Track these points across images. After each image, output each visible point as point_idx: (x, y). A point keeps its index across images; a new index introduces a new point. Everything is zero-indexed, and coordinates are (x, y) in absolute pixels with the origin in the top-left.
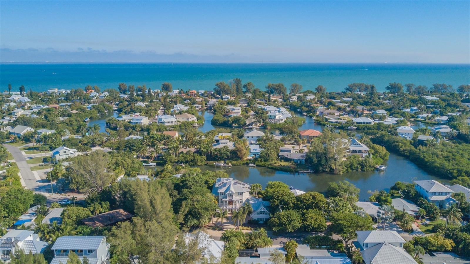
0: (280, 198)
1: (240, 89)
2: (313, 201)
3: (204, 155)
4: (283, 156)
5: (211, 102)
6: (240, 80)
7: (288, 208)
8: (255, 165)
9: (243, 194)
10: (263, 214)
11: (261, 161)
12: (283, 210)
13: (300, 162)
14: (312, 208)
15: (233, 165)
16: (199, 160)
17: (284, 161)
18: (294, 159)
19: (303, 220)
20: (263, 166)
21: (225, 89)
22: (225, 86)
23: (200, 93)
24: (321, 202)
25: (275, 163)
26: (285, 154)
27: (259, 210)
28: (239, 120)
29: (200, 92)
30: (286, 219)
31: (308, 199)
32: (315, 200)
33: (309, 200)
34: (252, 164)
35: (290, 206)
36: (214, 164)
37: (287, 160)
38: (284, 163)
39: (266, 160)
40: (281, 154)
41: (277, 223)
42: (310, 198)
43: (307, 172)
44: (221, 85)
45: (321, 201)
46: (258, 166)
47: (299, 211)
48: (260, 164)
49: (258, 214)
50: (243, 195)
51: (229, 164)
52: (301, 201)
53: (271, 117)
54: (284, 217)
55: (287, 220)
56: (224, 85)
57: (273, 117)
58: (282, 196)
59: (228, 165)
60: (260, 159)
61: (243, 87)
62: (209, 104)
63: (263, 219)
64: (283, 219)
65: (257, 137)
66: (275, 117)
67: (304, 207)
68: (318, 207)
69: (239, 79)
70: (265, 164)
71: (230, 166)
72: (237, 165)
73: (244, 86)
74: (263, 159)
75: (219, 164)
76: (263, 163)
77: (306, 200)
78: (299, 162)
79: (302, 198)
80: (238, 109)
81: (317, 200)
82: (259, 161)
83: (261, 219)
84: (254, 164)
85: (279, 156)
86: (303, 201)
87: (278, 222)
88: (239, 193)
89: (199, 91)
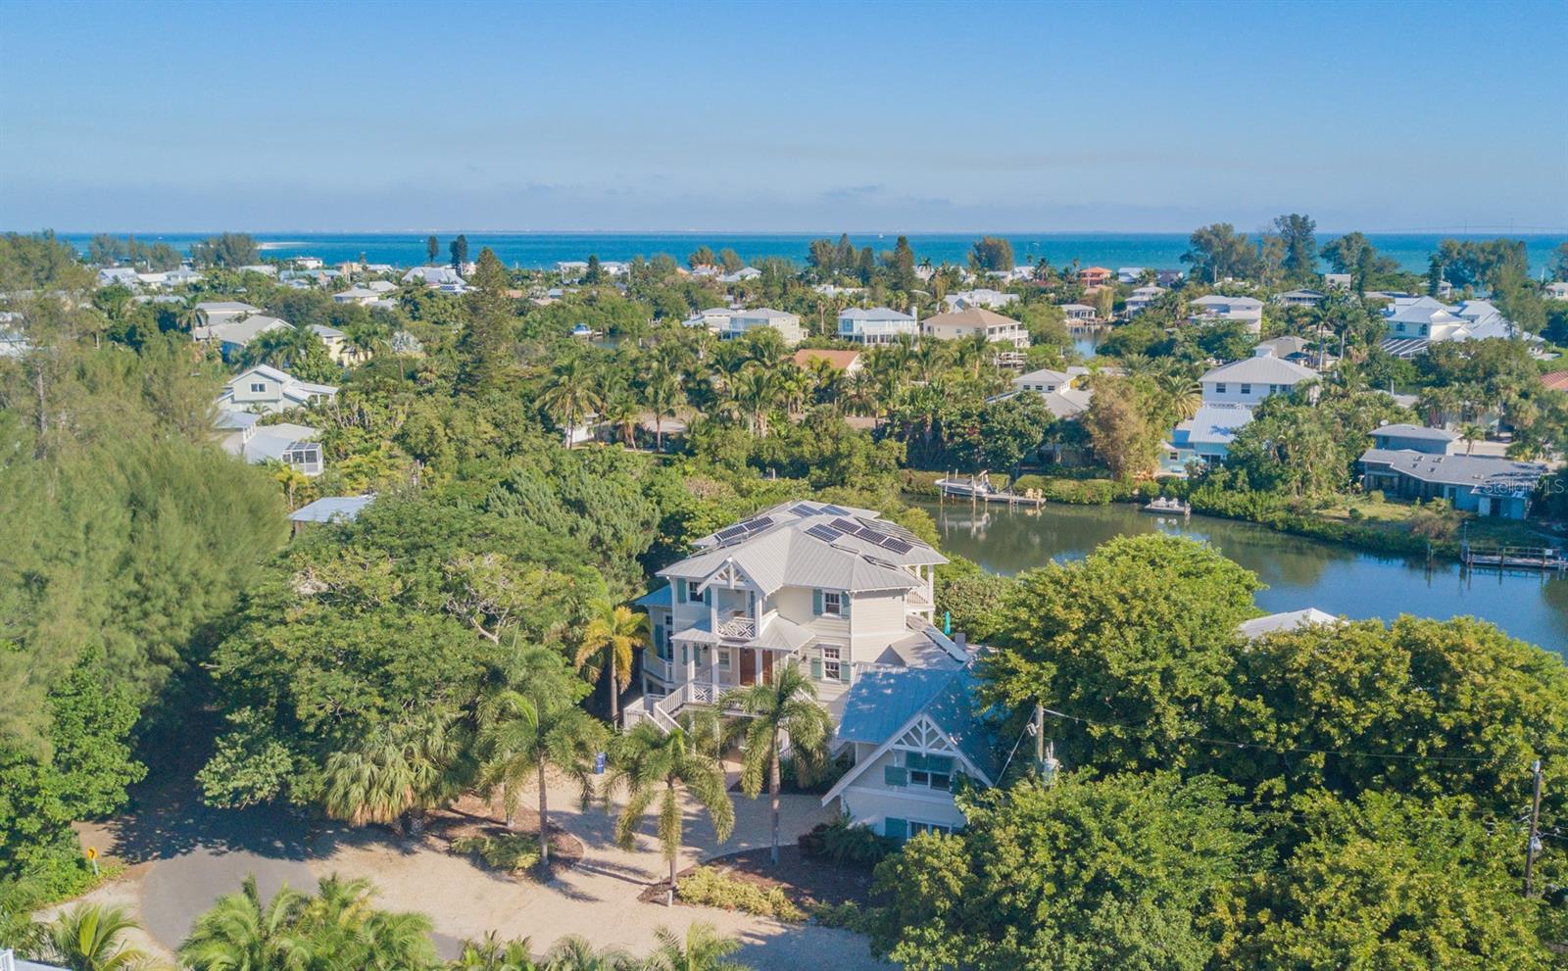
0: (1065, 640)
1: (1306, 264)
2: (1422, 702)
3: (900, 438)
4: (1386, 467)
5: (1143, 294)
6: (1310, 220)
7: (1134, 746)
8: (1188, 511)
9: (847, 604)
10: (940, 781)
11: (1229, 486)
12: (1070, 765)
13: (1496, 504)
14: (1405, 783)
15: (1052, 500)
16: (858, 460)
17: (1388, 500)
18: (1453, 490)
19: (1257, 900)
20: (1237, 518)
21: (1234, 258)
22: (1231, 245)
23: (1122, 279)
24: (1517, 729)
25: (1326, 505)
26: (1402, 461)
27: (891, 744)
28: (1226, 335)
29: (1126, 274)
30: (1042, 855)
31: (1367, 683)
32: (1450, 703)
33: (1370, 689)
34: (1169, 499)
35: (1160, 736)
36: (938, 482)
37: (1405, 489)
38: (1380, 509)
39: (1261, 482)
40: (1372, 455)
41: (948, 894)
42: (1389, 667)
43: (1534, 561)
44: (1215, 241)
45: (1512, 713)
46: (1202, 512)
47: (1249, 796)
48: (1221, 504)
49: (894, 778)
50: (847, 617)
51: (1030, 492)
52: (1286, 699)
53: (1401, 334)
54: (1025, 842)
55: (1059, 879)
56: (1230, 239)
57: (1416, 332)
58: (1093, 627)
59: (1018, 498)
60: (1221, 475)
61: (1322, 256)
62: (1134, 303)
64: (1013, 855)
65: (1273, 387)
66: (1424, 329)
67: (1318, 759)
68: (1483, 784)
69: (1305, 219)
70: (1252, 501)
71: (1032, 505)
72: (1079, 503)
73: (1328, 250)
74: (1242, 475)
75: (964, 487)
76: (1238, 498)
77: (1343, 688)
78: (1485, 508)
79: (1302, 659)
80: (1249, 308)
81: (1465, 701)
82: (1219, 485)
83: (919, 827)
84: (1182, 499)
85: (1357, 468)
86: (1306, 692)
87: (956, 886)
88: (817, 592)
89: (1121, 270)
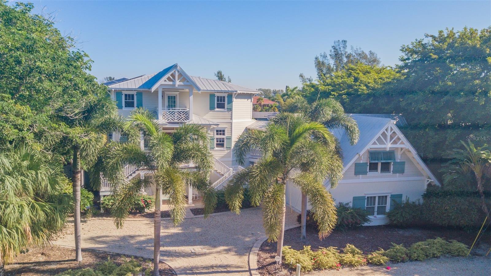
9: (230, 102)
10: (386, 168)
27: (369, 146)
49: (359, 170)
50: (230, 110)
63: (383, 198)
83: (371, 199)
88: (212, 96)
